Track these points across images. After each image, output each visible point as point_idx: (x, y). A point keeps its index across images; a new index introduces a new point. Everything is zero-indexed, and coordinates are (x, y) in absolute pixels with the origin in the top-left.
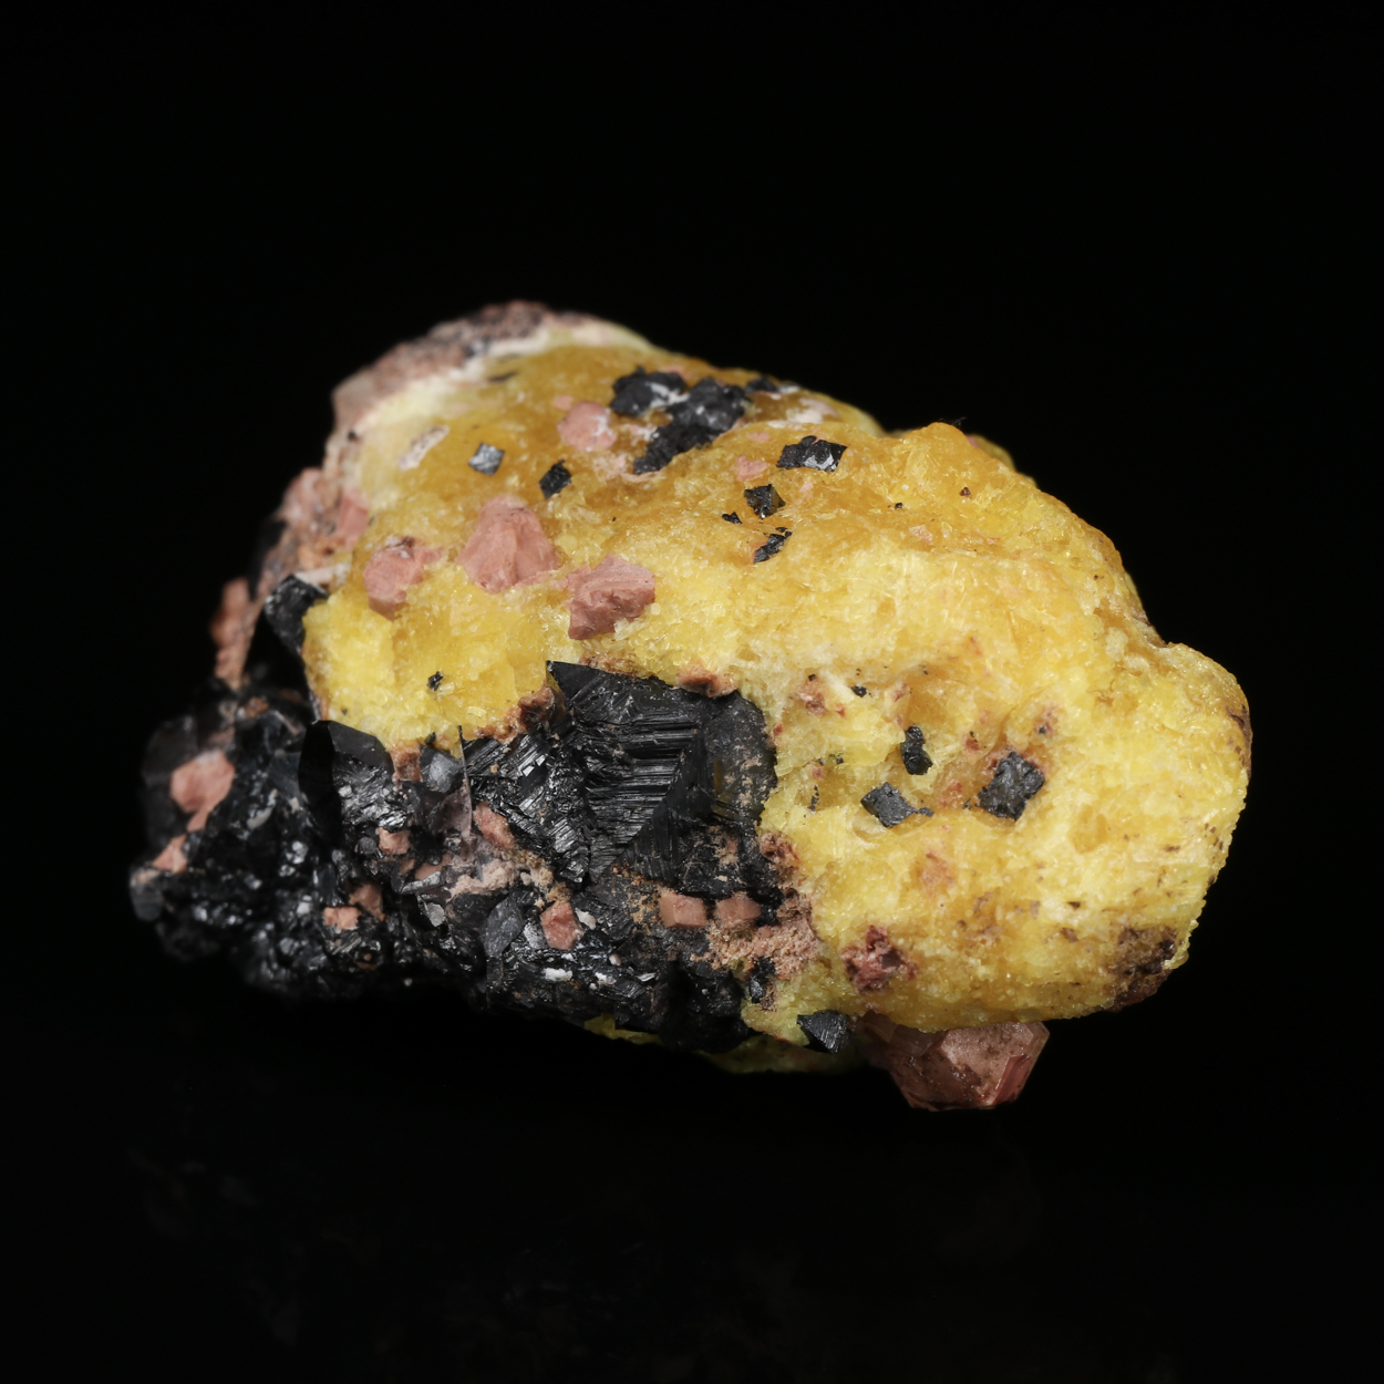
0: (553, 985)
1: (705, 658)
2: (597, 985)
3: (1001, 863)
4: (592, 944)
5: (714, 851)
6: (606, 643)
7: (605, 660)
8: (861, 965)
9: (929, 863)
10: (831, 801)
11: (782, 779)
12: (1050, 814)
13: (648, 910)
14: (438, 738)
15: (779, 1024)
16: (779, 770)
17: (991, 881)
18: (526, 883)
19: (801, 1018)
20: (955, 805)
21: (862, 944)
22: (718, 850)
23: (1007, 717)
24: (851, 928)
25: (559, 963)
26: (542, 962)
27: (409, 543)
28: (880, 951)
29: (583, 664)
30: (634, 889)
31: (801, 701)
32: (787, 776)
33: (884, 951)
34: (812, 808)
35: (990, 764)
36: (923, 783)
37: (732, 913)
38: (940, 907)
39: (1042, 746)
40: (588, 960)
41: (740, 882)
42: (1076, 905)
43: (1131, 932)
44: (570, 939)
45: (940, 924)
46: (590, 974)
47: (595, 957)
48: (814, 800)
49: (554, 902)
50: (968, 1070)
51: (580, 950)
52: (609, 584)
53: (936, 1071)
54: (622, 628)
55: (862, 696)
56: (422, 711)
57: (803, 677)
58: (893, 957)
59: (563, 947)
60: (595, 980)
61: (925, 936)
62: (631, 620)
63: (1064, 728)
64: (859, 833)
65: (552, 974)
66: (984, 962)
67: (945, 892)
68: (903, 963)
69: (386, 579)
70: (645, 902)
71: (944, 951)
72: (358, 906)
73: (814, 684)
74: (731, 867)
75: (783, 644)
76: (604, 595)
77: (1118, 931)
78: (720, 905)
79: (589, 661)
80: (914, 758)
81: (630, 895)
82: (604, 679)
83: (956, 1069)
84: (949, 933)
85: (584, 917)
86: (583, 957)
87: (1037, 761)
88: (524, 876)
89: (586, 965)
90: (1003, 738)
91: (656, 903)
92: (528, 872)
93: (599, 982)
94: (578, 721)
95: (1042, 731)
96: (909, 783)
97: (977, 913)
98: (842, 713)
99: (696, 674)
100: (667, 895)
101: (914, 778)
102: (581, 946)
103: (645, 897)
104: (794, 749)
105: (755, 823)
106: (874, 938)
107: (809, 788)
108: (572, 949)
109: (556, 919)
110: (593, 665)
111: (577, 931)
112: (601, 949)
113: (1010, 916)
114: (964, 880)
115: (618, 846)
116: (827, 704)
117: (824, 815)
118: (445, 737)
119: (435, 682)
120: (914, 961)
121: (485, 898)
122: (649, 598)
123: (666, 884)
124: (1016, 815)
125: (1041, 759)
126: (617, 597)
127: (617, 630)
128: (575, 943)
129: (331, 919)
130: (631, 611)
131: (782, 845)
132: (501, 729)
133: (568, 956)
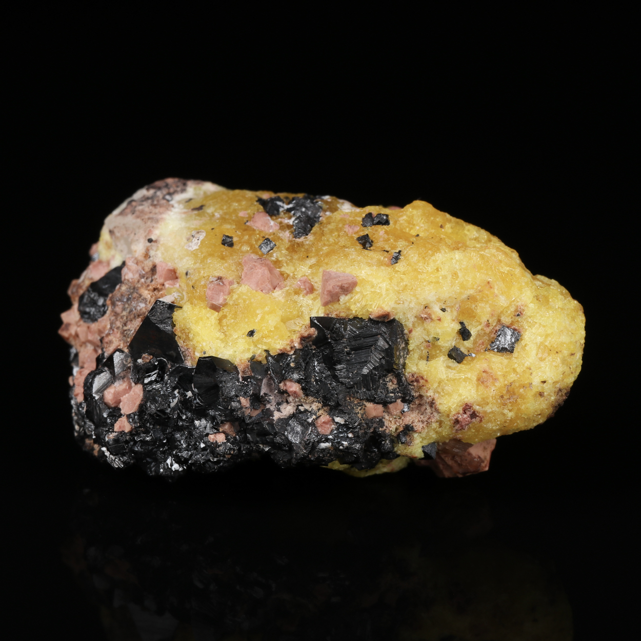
0: (323, 450)
1: (384, 305)
2: (343, 447)
3: (514, 370)
4: (340, 430)
5: (386, 384)
6: (336, 306)
7: (336, 313)
8: (462, 420)
9: (484, 374)
10: (434, 357)
11: (411, 351)
12: (527, 348)
13: (362, 413)
14: (257, 356)
15: (416, 451)
16: (411, 347)
17: (512, 377)
18: (302, 410)
19: (423, 447)
20: (482, 351)
21: (461, 412)
22: (388, 384)
23: (502, 312)
24: (457, 406)
25: (327, 440)
26: (320, 441)
27: (220, 278)
28: (468, 413)
29: (326, 316)
30: (356, 405)
31: (422, 317)
32: (413, 350)
33: (471, 413)
34: (427, 360)
35: (494, 332)
36: (468, 344)
37: (396, 408)
38: (492, 391)
39: (518, 321)
40: (338, 437)
41: (400, 395)
42: (544, 382)
43: (560, 390)
44: (330, 430)
45: (494, 398)
46: (339, 443)
47: (342, 435)
48: (428, 357)
49: (321, 416)
50: (479, 457)
51: (335, 433)
52: (339, 281)
53: (466, 460)
54: (343, 299)
55: (444, 312)
56: (247, 347)
57: (422, 307)
58: (474, 415)
59: (327, 434)
60: (342, 445)
61: (488, 404)
62: (346, 295)
63: (527, 313)
64: (449, 367)
65: (323, 445)
66: (510, 411)
67: (494, 385)
68: (478, 416)
69: (217, 294)
70: (360, 410)
71: (495, 409)
72: (224, 432)
73: (427, 310)
74: (394, 389)
75: (415, 296)
76: (338, 286)
77: (557, 390)
78: (391, 406)
79: (328, 314)
80: (464, 334)
81: (355, 407)
82: (336, 321)
83: (475, 458)
84: (497, 401)
85: (338, 419)
86: (336, 436)
87: (517, 328)
88: (300, 407)
89: (337, 440)
90: (499, 321)
91: (364, 409)
92: (302, 405)
93: (345, 446)
94: (331, 339)
95: (518, 315)
96: (463, 344)
97: (508, 391)
98: (440, 320)
99: (381, 313)
100: (370, 405)
101: (465, 342)
102: (335, 432)
103: (360, 408)
104: (417, 338)
105: (404, 370)
106: (467, 408)
107: (425, 352)
108: (331, 434)
109: (324, 423)
110: (330, 316)
111: (333, 426)
112: (345, 431)
113: (522, 390)
114: (501, 380)
115: (348, 388)
116: (433, 317)
117: (433, 363)
118: (259, 356)
119: (251, 333)
120: (483, 415)
121: (285, 419)
122: (354, 284)
123: (368, 400)
124: (512, 351)
125: (518, 326)
126: (344, 286)
127: (341, 300)
128: (332, 431)
129: (213, 439)
130: (347, 291)
131: (417, 377)
132: (288, 348)
133: (330, 437)
